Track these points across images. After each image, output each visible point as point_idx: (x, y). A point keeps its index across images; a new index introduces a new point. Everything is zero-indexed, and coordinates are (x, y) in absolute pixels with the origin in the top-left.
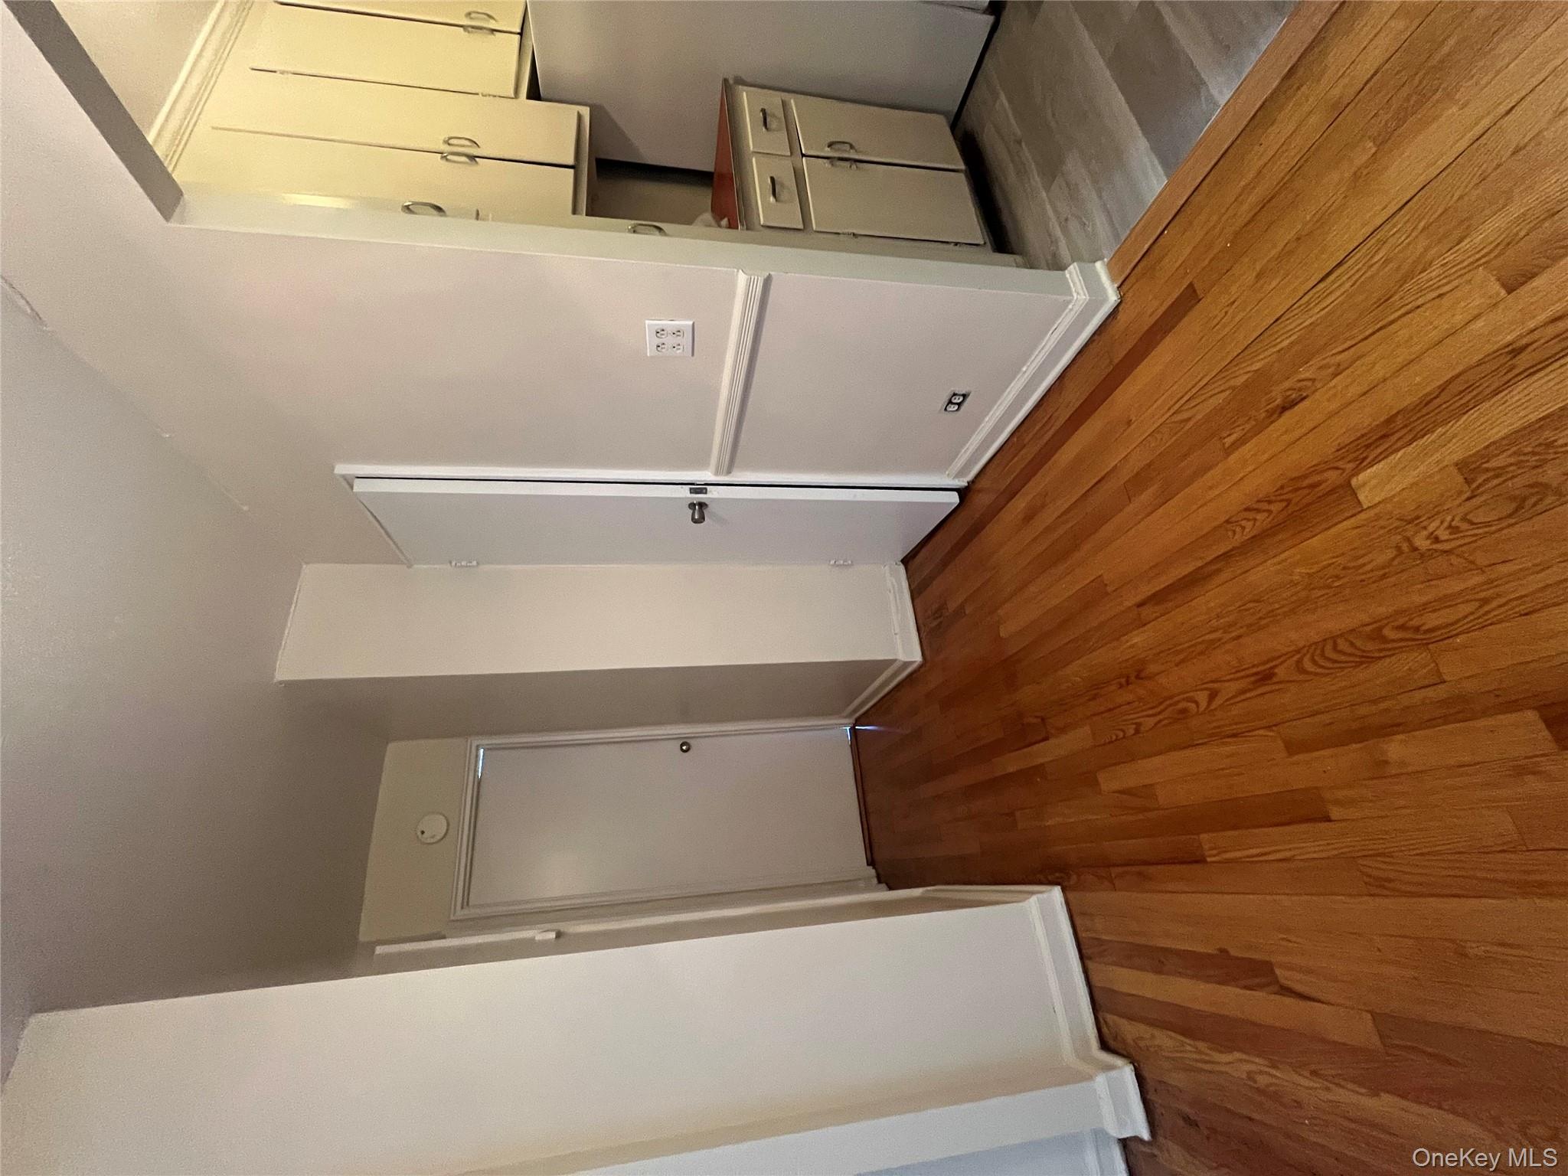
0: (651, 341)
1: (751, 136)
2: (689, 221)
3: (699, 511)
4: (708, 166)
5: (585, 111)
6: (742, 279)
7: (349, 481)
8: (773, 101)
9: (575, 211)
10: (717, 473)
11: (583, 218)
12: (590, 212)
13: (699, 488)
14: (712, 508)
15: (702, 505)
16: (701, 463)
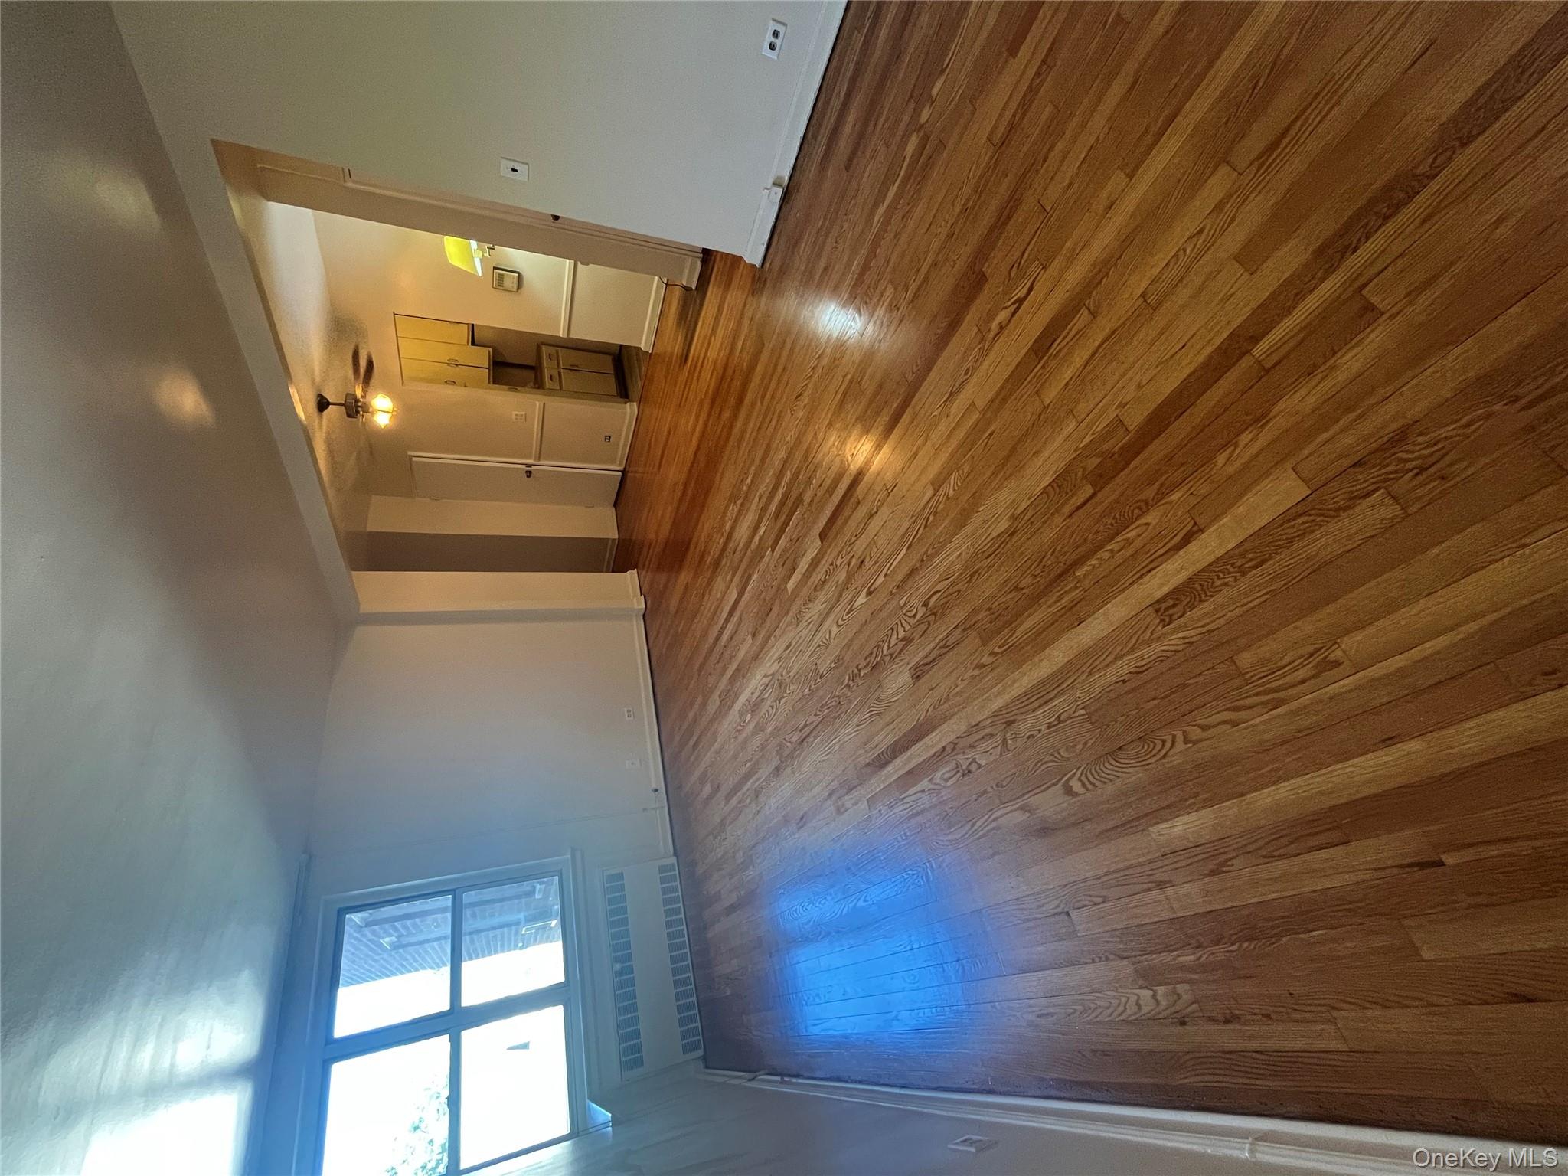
0: (514, 417)
1: (545, 362)
2: (524, 386)
3: (529, 474)
4: (533, 364)
5: (491, 350)
6: (537, 403)
7: (411, 457)
8: (552, 350)
9: (489, 382)
10: (535, 460)
11: (492, 386)
12: (494, 383)
13: (529, 465)
14: (533, 472)
15: (530, 472)
16: (530, 457)
